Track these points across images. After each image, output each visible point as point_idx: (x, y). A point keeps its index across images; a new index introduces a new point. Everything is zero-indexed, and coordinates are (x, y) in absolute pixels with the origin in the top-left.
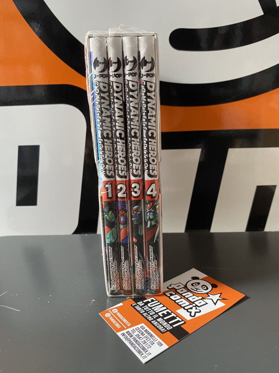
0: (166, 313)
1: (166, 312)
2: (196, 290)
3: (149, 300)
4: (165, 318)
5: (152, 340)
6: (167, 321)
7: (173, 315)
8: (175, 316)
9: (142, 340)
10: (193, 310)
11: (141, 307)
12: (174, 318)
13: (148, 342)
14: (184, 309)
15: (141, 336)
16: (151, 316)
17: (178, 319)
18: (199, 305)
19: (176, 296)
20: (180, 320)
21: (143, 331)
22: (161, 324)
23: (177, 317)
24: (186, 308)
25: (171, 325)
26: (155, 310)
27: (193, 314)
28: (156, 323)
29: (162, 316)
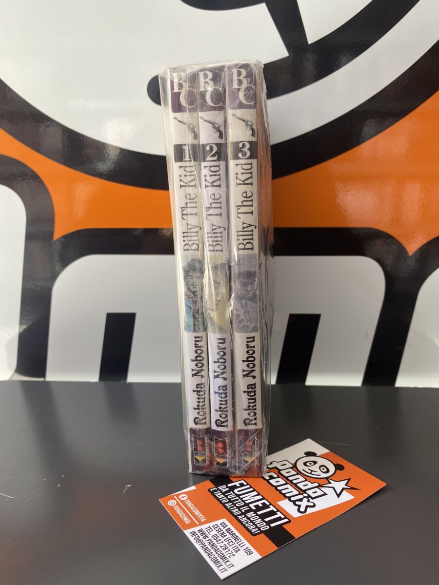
0: (261, 505)
2: (310, 472)
3: (237, 484)
4: (259, 513)
5: (236, 544)
7: (272, 508)
8: (275, 510)
9: (222, 544)
10: (304, 503)
11: (224, 493)
12: (272, 513)
13: (230, 548)
14: (290, 500)
15: (221, 538)
17: (279, 515)
18: (313, 495)
19: (279, 479)
20: (283, 517)
22: (252, 521)
23: (277, 513)
24: (292, 499)
25: (268, 523)
26: (244, 499)
27: (302, 509)
28: (244, 520)
29: (254, 508)
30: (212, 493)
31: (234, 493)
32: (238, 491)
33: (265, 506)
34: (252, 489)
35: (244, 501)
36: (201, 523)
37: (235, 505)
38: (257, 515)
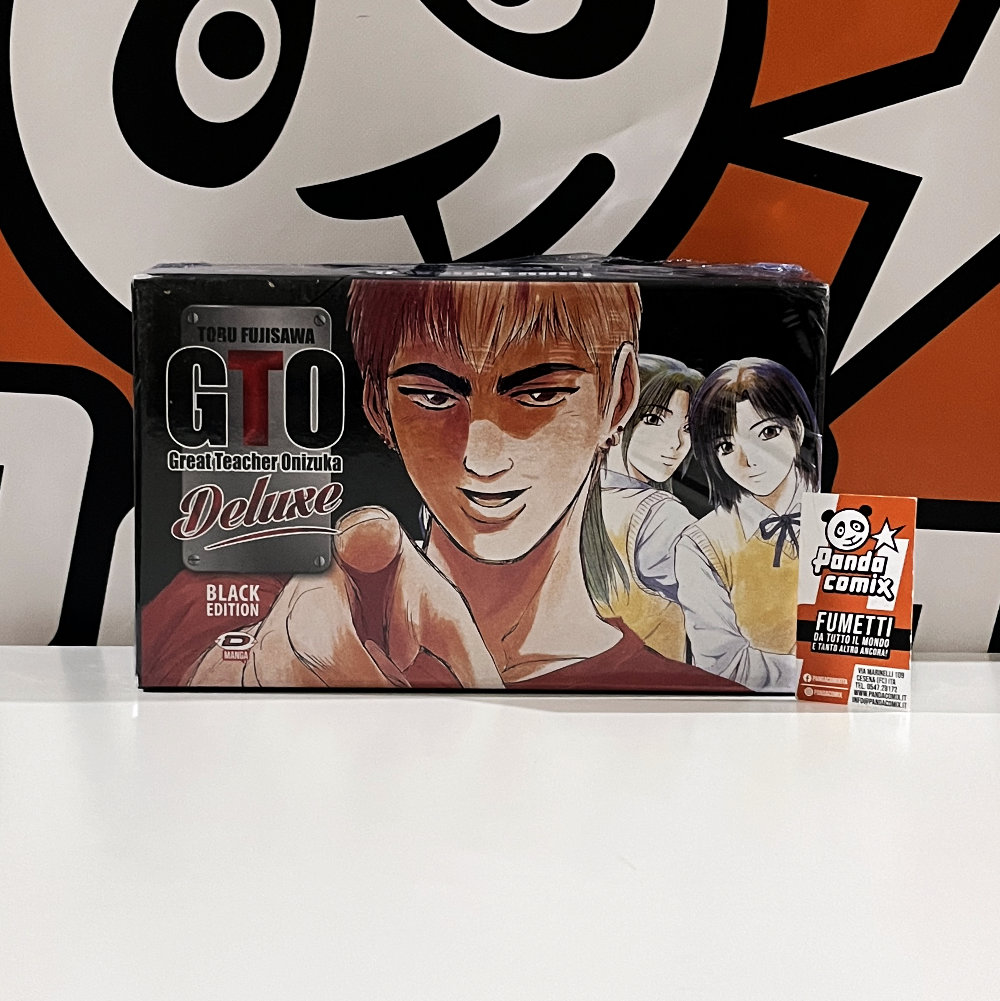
0: (861, 624)
1: (861, 620)
2: (849, 542)
3: (820, 621)
4: (868, 633)
5: (888, 678)
6: (874, 634)
7: (870, 619)
8: (874, 618)
9: (881, 688)
10: (883, 587)
11: (825, 642)
12: (876, 623)
13: (887, 685)
14: (873, 595)
15: (874, 684)
16: (850, 644)
17: (882, 620)
18: (880, 570)
19: (841, 579)
20: (885, 619)
21: (866, 674)
22: (873, 647)
23: (879, 618)
24: (872, 591)
25: (884, 636)
26: (844, 631)
27: (889, 596)
28: (867, 651)
29: (860, 633)
30: (817, 650)
31: (831, 633)
32: (831, 627)
33: (864, 621)
34: (836, 615)
35: (846, 634)
36: (849, 686)
37: (844, 644)
38: (869, 636)
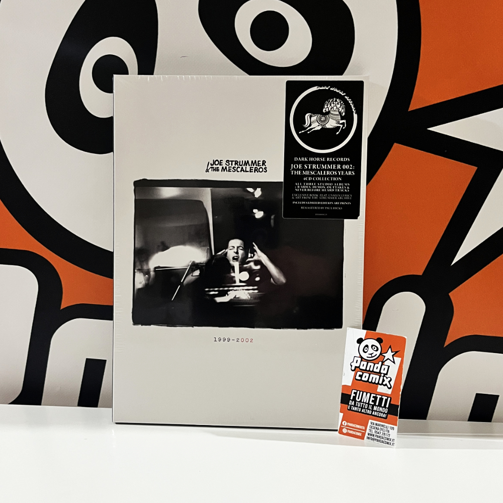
0: (373, 399)
1: (373, 397)
2: (370, 356)
3: (353, 395)
4: (377, 404)
5: (386, 429)
6: (380, 405)
7: (379, 397)
9: (381, 434)
10: (386, 381)
11: (355, 406)
12: (381, 399)
13: (385, 432)
14: (381, 385)
15: (378, 431)
16: (368, 409)
18: (385, 372)
19: (365, 374)
20: (386, 398)
21: (375, 426)
22: (379, 412)
23: (383, 397)
24: (380, 382)
25: (385, 406)
26: (365, 402)
28: (376, 413)
29: (373, 403)
30: (350, 410)
31: (358, 402)
32: (358, 399)
33: (375, 398)
34: (361, 393)
36: (365, 430)
37: (364, 408)
38: (378, 406)
